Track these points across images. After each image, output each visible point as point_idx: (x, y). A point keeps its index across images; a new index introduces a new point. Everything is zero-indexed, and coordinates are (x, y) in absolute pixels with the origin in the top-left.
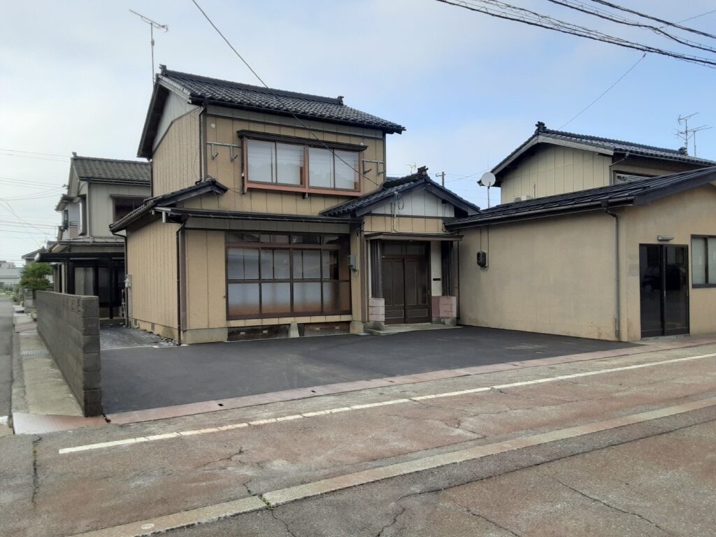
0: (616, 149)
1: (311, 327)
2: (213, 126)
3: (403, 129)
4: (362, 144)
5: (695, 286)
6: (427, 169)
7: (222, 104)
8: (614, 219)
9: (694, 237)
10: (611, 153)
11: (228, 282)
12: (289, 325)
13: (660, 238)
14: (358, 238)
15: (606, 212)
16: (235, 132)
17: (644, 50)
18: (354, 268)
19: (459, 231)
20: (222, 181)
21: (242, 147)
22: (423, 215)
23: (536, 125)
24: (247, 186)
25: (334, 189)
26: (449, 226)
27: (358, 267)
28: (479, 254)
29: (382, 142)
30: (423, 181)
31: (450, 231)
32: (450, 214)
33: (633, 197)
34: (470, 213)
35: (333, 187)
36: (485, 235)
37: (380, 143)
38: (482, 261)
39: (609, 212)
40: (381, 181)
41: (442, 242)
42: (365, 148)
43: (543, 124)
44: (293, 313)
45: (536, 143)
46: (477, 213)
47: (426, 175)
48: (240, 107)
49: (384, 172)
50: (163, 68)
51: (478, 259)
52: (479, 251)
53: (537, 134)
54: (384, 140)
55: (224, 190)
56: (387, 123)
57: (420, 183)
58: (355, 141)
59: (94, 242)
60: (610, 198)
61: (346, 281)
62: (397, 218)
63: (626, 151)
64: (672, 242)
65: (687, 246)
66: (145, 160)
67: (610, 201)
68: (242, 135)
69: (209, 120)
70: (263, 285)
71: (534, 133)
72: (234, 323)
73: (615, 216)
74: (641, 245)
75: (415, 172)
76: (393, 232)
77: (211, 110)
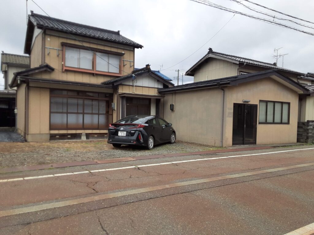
0: (240, 61)
1: (92, 135)
2: (49, 39)
3: (143, 47)
4: (123, 52)
5: (260, 123)
6: (150, 65)
7: (52, 29)
8: (223, 91)
9: (261, 101)
10: (238, 63)
11: (51, 112)
12: (81, 133)
13: (244, 101)
14: (116, 95)
15: (219, 88)
16: (60, 43)
17: (234, 12)
18: (114, 109)
19: (164, 94)
20: (52, 65)
21: (62, 50)
22: (148, 86)
23: (209, 49)
24: (65, 68)
25: (109, 72)
26: (160, 92)
27: (116, 109)
28: (171, 105)
29: (133, 52)
30: (147, 71)
31: (160, 94)
32: (161, 86)
33: (229, 82)
34: (170, 86)
35: (108, 71)
36: (174, 97)
37: (132, 53)
38: (172, 108)
39: (220, 88)
40: (132, 70)
41: (157, 99)
42: (124, 54)
43: (212, 49)
44: (84, 128)
45: (208, 57)
46: (173, 86)
47: (150, 68)
48: (62, 31)
49: (134, 66)
50: (32, 12)
51: (170, 107)
52: (171, 103)
53: (209, 53)
54: (134, 51)
55: (53, 70)
56: (135, 44)
57: (147, 72)
58: (119, 51)
59: (8, 92)
60: (221, 82)
61: (111, 115)
62: (135, 87)
63: (245, 62)
64: (250, 103)
65: (257, 105)
66: (27, 55)
67: (221, 83)
68: (63, 45)
69: (47, 37)
70: (68, 114)
71: (207, 53)
72: (53, 132)
73: (223, 90)
74: (234, 104)
75: (145, 66)
76: (133, 93)
77: (48, 32)
